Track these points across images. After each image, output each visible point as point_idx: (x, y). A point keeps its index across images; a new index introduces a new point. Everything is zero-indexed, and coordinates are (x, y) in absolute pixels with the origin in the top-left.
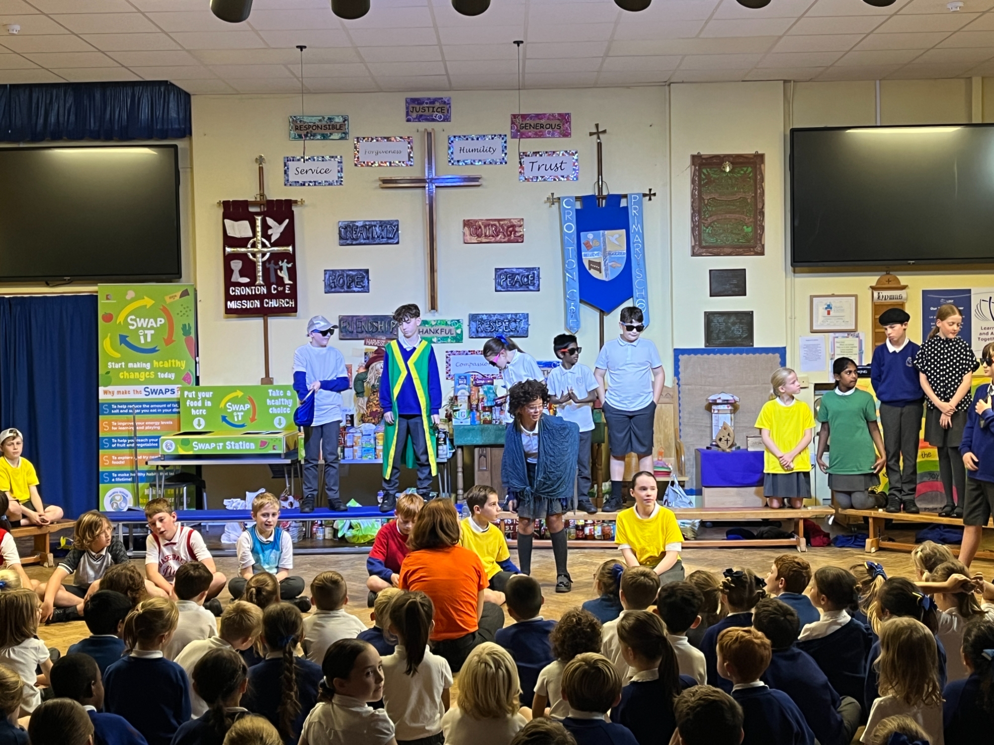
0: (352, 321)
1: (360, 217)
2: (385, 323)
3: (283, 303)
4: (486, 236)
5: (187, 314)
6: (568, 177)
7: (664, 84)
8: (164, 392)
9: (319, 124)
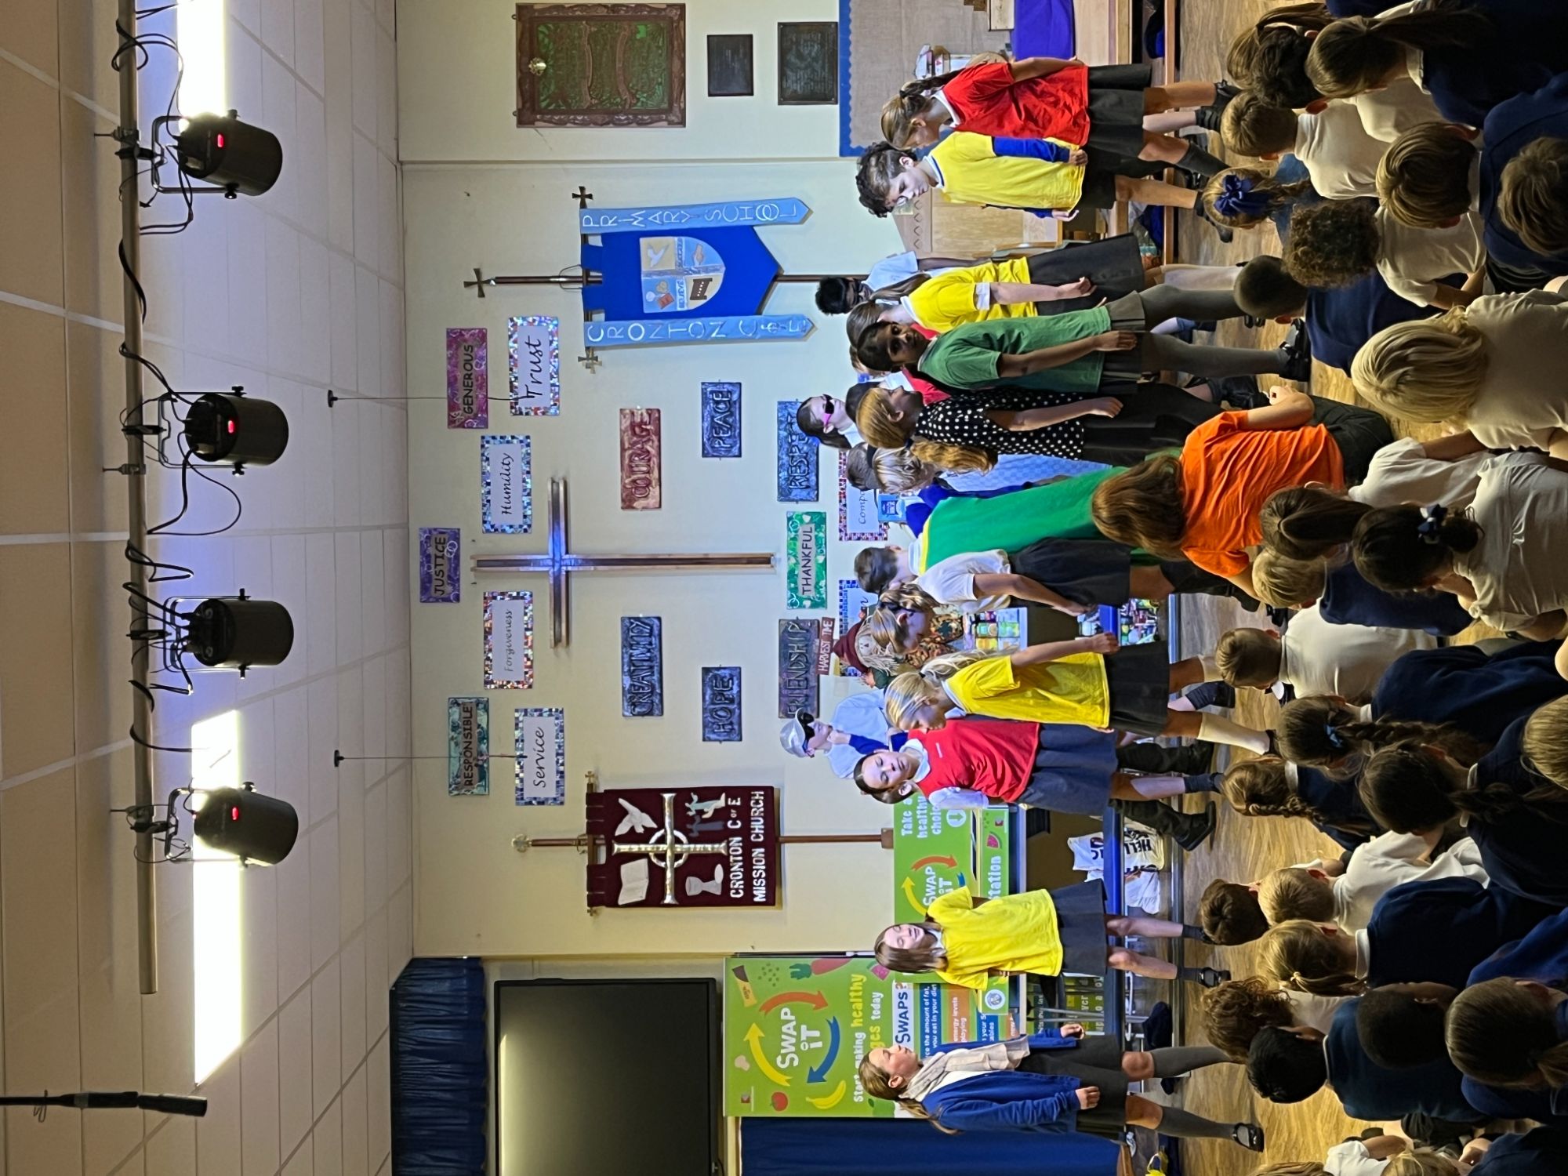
0: (787, 696)
1: (615, 680)
2: (792, 642)
3: (758, 809)
4: (648, 472)
5: (774, 971)
6: (551, 333)
7: (399, 172)
8: (904, 1010)
9: (462, 746)
